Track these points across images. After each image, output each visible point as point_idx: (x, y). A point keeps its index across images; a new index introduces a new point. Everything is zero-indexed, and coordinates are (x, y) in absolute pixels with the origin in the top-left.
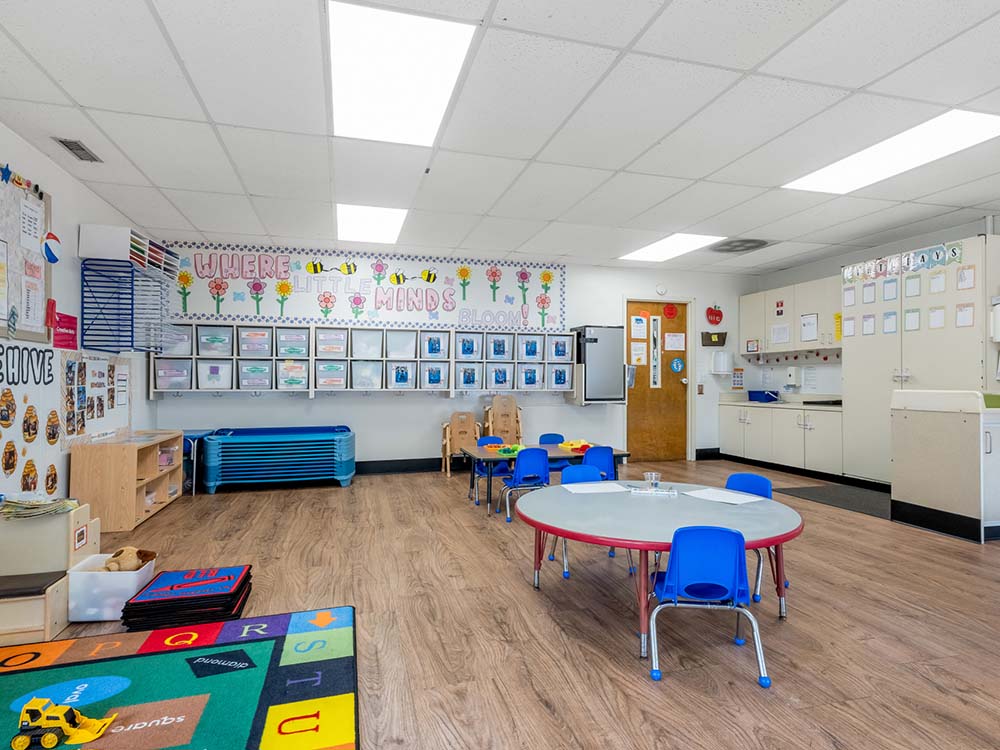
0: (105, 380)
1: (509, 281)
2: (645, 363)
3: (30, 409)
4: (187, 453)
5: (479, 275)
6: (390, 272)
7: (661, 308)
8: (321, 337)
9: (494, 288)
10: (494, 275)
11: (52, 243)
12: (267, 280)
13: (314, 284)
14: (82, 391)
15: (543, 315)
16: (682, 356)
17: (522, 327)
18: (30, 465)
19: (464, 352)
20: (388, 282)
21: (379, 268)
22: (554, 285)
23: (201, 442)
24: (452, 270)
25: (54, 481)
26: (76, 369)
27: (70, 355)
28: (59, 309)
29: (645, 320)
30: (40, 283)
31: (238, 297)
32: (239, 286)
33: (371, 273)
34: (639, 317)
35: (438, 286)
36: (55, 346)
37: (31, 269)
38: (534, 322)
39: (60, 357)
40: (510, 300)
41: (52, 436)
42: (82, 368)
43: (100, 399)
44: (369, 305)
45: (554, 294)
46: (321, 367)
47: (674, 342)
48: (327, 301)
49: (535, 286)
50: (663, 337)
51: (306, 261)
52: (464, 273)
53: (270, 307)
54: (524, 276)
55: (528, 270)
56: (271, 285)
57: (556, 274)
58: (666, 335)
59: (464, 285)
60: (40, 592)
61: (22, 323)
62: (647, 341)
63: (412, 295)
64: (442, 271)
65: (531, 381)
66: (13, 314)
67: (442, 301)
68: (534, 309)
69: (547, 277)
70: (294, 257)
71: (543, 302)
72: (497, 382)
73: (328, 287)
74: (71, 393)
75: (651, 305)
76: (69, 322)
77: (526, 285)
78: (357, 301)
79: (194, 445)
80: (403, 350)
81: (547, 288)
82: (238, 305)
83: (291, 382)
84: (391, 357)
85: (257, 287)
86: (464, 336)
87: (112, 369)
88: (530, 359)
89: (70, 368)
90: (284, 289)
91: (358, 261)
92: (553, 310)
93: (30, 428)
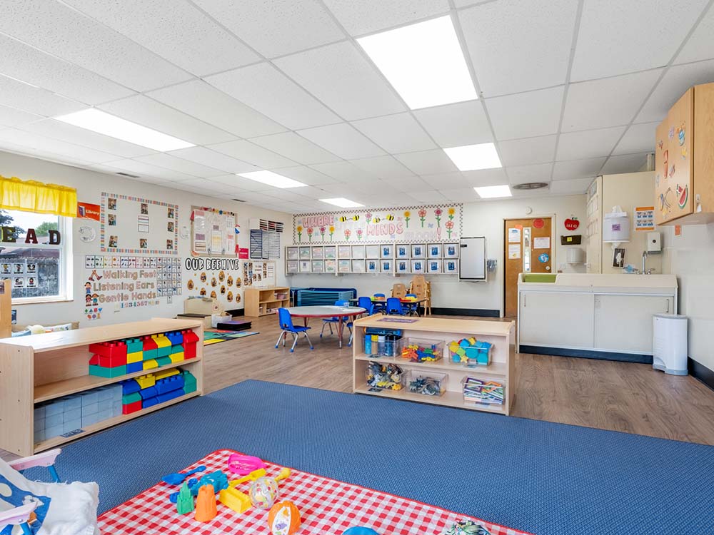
0: (262, 268)
1: (431, 215)
2: (519, 257)
3: (230, 277)
4: (291, 295)
5: (415, 215)
6: (373, 218)
7: (532, 223)
8: (340, 250)
9: (422, 220)
10: (422, 213)
11: (237, 228)
12: (326, 226)
13: (343, 226)
14: (251, 272)
15: (450, 232)
16: (548, 252)
17: (438, 240)
18: (230, 293)
19: (401, 254)
20: (372, 222)
21: (369, 216)
22: (456, 215)
23: (296, 291)
24: (401, 213)
25: (239, 298)
26: (248, 265)
27: (246, 261)
28: (239, 247)
29: (519, 231)
30: (233, 241)
31: (317, 234)
32: (317, 230)
33: (365, 218)
34: (514, 229)
35: (395, 222)
36: (240, 258)
37: (230, 237)
38: (444, 236)
39: (241, 262)
40: (431, 226)
41: (239, 285)
42: (251, 265)
43: (259, 275)
44: (364, 234)
45: (456, 220)
46: (340, 262)
47: (541, 243)
48: (348, 233)
49: (445, 217)
50: (532, 241)
51: (340, 217)
52: (407, 214)
53: (327, 238)
54: (438, 212)
55: (441, 209)
56: (327, 228)
57: (457, 209)
58: (535, 239)
59: (407, 220)
60: (204, 317)
61: (227, 252)
62: (521, 243)
63: (383, 227)
64: (396, 214)
65: (434, 268)
66: (224, 250)
67: (396, 229)
68: (444, 229)
69: (452, 212)
70: (336, 215)
71: (450, 225)
72: (416, 269)
73: (348, 227)
74: (246, 273)
75: (522, 221)
76: (246, 250)
77: (440, 217)
78: (360, 232)
79: (293, 292)
80: (374, 254)
81: (451, 217)
82: (317, 238)
83: (330, 269)
84: (368, 258)
85: (323, 230)
86: (400, 246)
87: (265, 264)
88: (434, 256)
89: (245, 265)
90: (332, 229)
91: (360, 214)
92: (456, 229)
93: (230, 282)
